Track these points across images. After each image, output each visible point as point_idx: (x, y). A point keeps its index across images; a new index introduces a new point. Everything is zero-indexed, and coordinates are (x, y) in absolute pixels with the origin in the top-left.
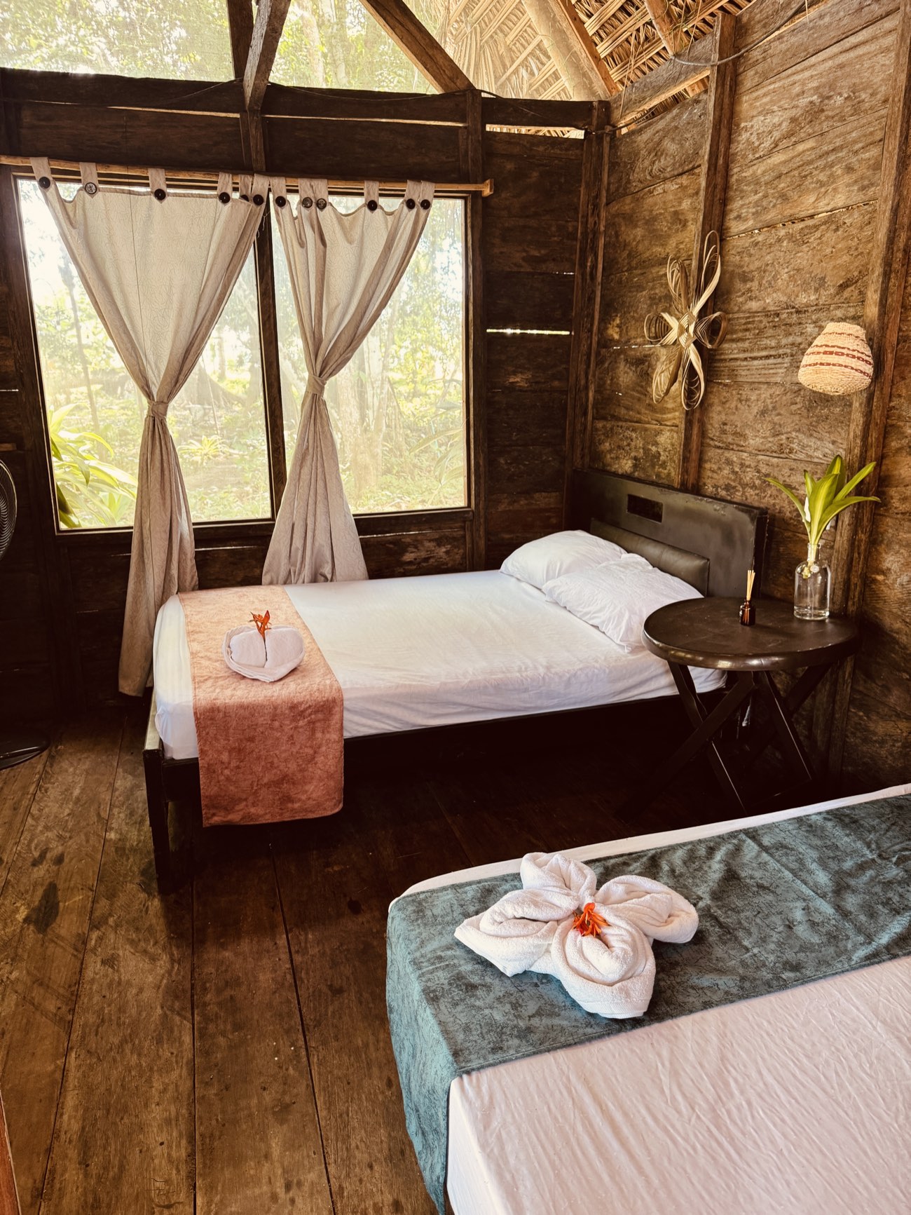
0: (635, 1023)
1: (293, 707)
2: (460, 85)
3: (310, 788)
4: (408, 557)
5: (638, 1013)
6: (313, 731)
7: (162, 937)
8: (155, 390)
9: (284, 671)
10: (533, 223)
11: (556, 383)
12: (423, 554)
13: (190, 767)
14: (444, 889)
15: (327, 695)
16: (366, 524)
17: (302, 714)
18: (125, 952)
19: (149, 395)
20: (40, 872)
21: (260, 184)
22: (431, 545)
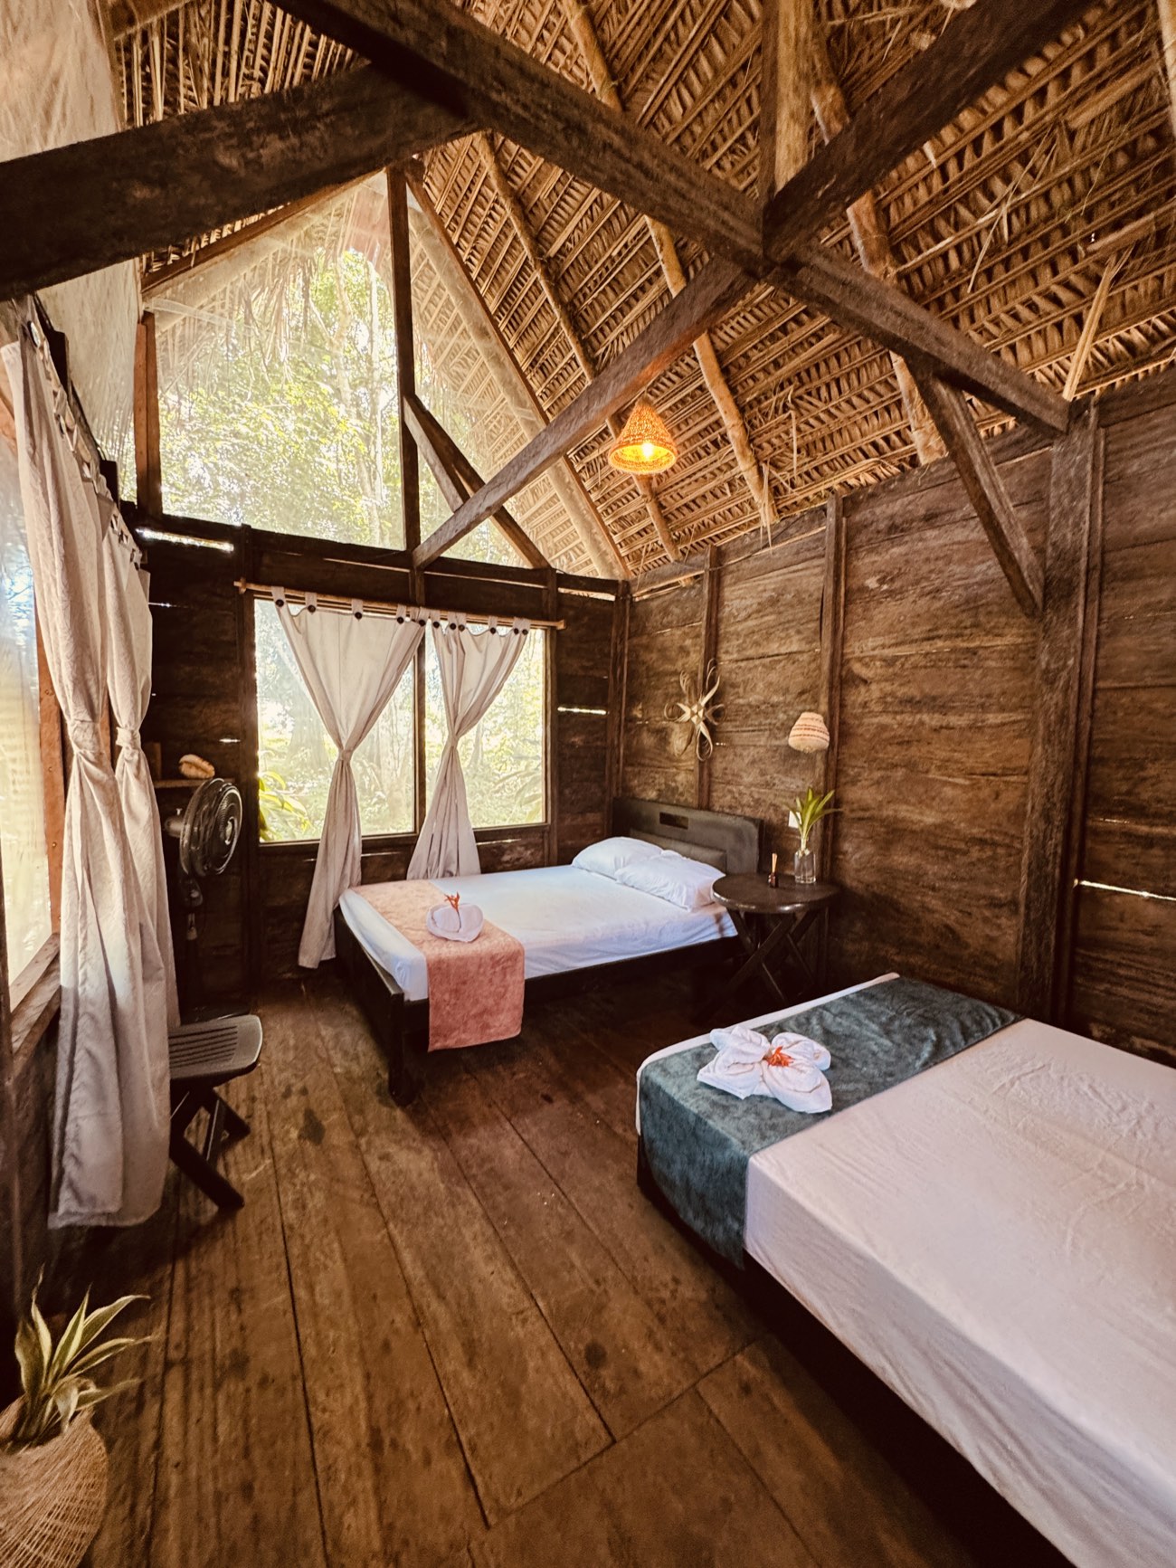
0: (829, 1113)
1: (492, 958)
2: (543, 564)
4: (506, 858)
5: (828, 1107)
6: (505, 975)
8: (344, 743)
9: (474, 935)
10: (585, 646)
11: (599, 743)
12: (515, 855)
13: (423, 1006)
14: (671, 1056)
15: (514, 948)
16: (480, 835)
17: (498, 962)
18: (393, 1149)
19: (340, 745)
20: (293, 1101)
21: (423, 613)
22: (521, 849)
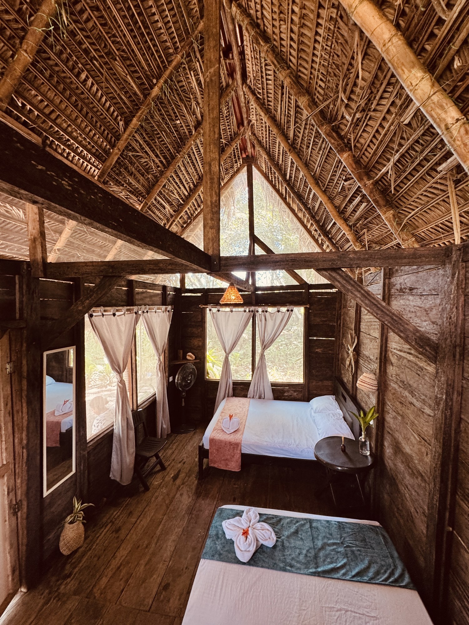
1: (230, 443)
2: (303, 282)
3: (233, 463)
4: (286, 394)
6: (234, 450)
7: (193, 492)
8: (227, 351)
9: (233, 431)
11: (330, 352)
12: (290, 394)
13: (208, 451)
14: (229, 509)
15: (238, 441)
16: (273, 385)
17: (232, 445)
18: (185, 493)
20: (179, 465)
22: (292, 392)
